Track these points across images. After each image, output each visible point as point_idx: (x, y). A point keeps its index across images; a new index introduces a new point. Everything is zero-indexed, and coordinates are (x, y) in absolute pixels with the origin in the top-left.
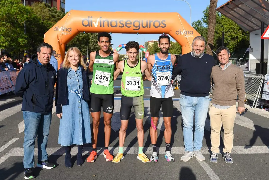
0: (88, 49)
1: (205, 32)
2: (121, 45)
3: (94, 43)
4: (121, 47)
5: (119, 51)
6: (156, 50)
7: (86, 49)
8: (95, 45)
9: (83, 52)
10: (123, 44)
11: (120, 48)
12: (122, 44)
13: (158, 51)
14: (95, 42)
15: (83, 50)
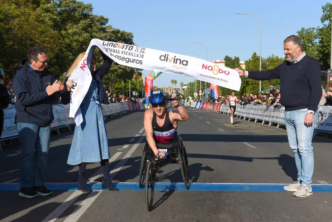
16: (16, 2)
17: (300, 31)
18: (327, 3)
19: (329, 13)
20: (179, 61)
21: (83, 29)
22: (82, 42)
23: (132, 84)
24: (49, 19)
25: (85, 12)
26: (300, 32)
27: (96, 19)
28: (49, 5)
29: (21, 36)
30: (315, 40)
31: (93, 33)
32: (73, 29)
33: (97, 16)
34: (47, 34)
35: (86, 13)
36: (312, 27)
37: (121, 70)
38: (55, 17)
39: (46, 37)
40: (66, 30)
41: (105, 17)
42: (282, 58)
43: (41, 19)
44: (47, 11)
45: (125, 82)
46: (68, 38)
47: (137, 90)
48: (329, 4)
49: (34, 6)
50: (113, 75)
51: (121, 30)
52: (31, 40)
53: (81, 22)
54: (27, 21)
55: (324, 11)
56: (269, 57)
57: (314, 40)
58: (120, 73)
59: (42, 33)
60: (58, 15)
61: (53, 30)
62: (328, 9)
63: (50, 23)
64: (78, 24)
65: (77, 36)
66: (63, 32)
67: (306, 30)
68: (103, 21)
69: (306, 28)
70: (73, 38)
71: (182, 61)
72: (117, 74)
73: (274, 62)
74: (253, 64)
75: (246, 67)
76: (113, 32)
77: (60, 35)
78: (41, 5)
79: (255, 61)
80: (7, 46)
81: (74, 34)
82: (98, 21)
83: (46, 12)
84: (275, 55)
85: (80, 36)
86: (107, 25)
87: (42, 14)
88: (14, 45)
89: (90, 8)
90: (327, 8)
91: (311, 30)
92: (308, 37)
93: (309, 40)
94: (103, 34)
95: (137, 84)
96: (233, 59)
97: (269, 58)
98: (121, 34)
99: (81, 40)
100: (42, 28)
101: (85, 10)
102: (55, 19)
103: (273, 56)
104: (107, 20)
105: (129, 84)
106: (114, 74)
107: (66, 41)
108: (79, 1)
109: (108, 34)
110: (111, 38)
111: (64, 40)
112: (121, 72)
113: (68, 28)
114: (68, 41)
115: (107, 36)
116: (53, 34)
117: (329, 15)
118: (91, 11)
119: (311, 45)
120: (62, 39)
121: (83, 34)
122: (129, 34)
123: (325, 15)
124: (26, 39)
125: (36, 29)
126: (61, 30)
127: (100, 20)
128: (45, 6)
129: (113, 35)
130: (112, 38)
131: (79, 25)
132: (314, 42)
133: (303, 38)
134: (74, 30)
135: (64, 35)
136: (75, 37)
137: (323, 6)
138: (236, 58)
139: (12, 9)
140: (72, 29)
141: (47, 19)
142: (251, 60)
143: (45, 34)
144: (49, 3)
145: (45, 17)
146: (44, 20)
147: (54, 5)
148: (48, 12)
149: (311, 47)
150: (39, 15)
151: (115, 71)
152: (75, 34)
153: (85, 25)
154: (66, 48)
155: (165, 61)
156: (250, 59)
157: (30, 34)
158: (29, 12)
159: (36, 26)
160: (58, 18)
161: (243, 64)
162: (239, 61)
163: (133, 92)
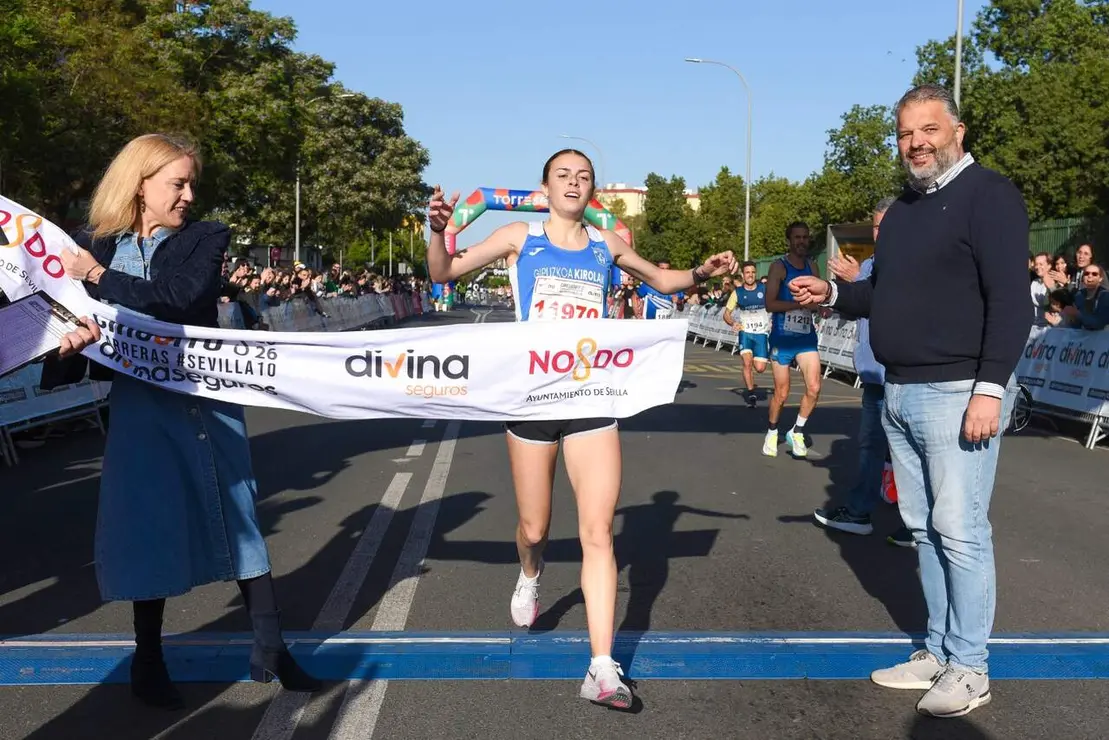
0: (301, 212)
1: (1006, 99)
2: (481, 192)
3: (334, 180)
4: (480, 205)
5: (468, 223)
6: (661, 224)
7: (286, 214)
8: (337, 189)
9: (268, 230)
10: (494, 190)
11: (472, 212)
12: (484, 189)
13: (668, 228)
14: (340, 174)
15: (273, 217)
16: (74, 5)
17: (849, 113)
18: (930, 41)
19: (933, 66)
20: (429, 366)
21: (268, 88)
22: (264, 126)
23: (397, 243)
24: (171, 58)
25: (273, 41)
26: (849, 117)
27: (301, 66)
28: (170, 18)
29: (89, 104)
30: (887, 138)
31: (297, 101)
32: (240, 86)
33: (305, 58)
34: (166, 100)
35: (276, 44)
36: (879, 104)
37: (369, 206)
38: (188, 51)
39: (163, 107)
40: (219, 88)
41: (327, 59)
42: (797, 183)
43: (149, 55)
44: (166, 33)
45: (381, 237)
46: (225, 112)
47: (408, 259)
48: (935, 44)
49: (128, 18)
50: (348, 219)
51: (371, 96)
52: (118, 115)
53: (260, 70)
54: (108, 59)
55: (920, 63)
56: (759, 179)
57: (884, 139)
58: (367, 213)
59: (150, 94)
60: (197, 46)
61: (182, 88)
62: (931, 57)
63: (174, 67)
64: (255, 72)
65: (252, 107)
66: (211, 95)
67: (865, 111)
68: (320, 71)
69: (866, 105)
70: (240, 113)
71: (442, 363)
72: (358, 216)
73: (778, 193)
74: (721, 197)
75: (701, 204)
76: (349, 102)
77: (203, 104)
78: (147, 17)
79: (725, 190)
80: (50, 130)
81: (244, 100)
82: (309, 69)
83: (162, 37)
84: (775, 175)
85: (258, 107)
86: (331, 81)
87: (152, 44)
88: (69, 127)
89: (288, 28)
90: (930, 54)
91: (879, 111)
92: (870, 131)
93: (873, 138)
94: (321, 105)
95: (409, 243)
96: (669, 182)
97: (761, 182)
98: (371, 108)
99: (263, 119)
100: (150, 80)
101: (276, 34)
102: (189, 57)
103: (771, 176)
104: (331, 68)
105: (388, 244)
106: (351, 215)
107: (220, 120)
108: (258, 10)
109: (335, 106)
110: (342, 117)
111: (212, 117)
112: (369, 211)
113: (225, 84)
114: (226, 121)
115: (331, 112)
116: (181, 98)
117: (934, 74)
118: (291, 39)
119: (876, 151)
120: (206, 113)
121: (268, 101)
122: (392, 107)
123: (925, 73)
124: (104, 112)
125: (133, 83)
126: (206, 90)
127: (312, 68)
128: (160, 21)
129: (349, 110)
130: (345, 118)
131: (256, 76)
132: (885, 143)
133: (859, 132)
134: (243, 89)
135: (215, 105)
136: (245, 110)
137: (919, 49)
138: (676, 180)
139: (62, 25)
140: (235, 86)
141: (164, 58)
142: (715, 185)
143: (160, 99)
144: (171, 12)
145: (160, 52)
146: (156, 59)
147: (185, 19)
148: (168, 37)
149: (879, 156)
150: (141, 45)
151: (355, 209)
152: (245, 102)
153: (274, 78)
154: (219, 140)
155: (370, 375)
156: (711, 183)
157: (117, 97)
158: (114, 36)
159: (134, 75)
160: (197, 56)
161: (693, 196)
162: (683, 187)
163: (400, 265)
